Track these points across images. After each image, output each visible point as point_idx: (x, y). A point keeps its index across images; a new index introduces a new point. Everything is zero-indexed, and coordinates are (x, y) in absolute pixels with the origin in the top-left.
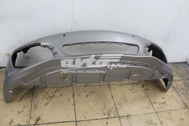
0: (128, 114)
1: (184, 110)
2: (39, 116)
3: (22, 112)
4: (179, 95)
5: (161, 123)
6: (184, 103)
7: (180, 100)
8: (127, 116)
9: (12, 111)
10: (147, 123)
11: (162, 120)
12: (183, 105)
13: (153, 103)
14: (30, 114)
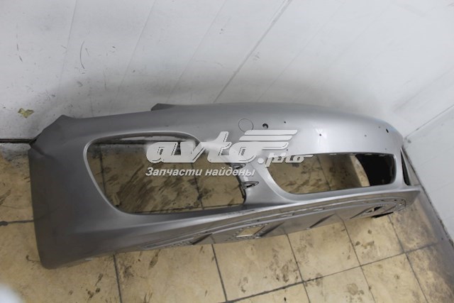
0: (319, 274)
1: (399, 257)
2: (143, 298)
3: (98, 291)
4: (392, 224)
5: (370, 288)
6: (400, 242)
7: (394, 234)
8: (317, 279)
9: (71, 293)
10: (349, 291)
11: (371, 281)
12: (398, 247)
13: (355, 244)
14: (120, 295)
